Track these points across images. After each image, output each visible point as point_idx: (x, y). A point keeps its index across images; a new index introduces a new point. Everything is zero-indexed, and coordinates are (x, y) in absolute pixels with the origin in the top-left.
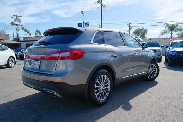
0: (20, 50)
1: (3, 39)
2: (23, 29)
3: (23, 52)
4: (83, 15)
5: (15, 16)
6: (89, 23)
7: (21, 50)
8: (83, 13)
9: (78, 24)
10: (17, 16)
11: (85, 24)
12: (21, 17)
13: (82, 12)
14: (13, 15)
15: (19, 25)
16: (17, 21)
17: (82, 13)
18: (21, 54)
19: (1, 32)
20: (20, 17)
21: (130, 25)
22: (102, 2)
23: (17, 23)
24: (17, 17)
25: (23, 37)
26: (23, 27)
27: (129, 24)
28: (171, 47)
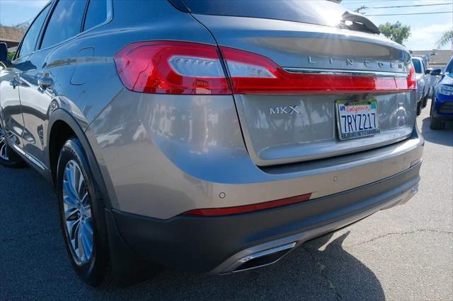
28: (446, 73)
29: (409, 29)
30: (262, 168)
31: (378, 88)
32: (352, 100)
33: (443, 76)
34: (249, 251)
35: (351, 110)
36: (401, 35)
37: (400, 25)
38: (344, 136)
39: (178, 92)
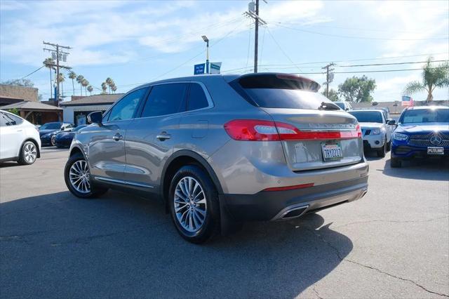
0: (58, 127)
1: (22, 100)
2: (72, 76)
3: (66, 130)
4: (208, 46)
5: (53, 45)
6: (220, 63)
7: (61, 126)
8: (207, 41)
9: (196, 66)
10: (58, 46)
11: (212, 67)
12: (69, 48)
13: (204, 37)
14: (48, 44)
15: (61, 67)
16: (58, 57)
17: (205, 41)
18: (59, 136)
19: (23, 84)
20: (66, 48)
21: (330, 68)
22: (257, 14)
23: (58, 62)
24: (59, 48)
25: (72, 97)
26: (73, 73)
27: (328, 67)
28: (399, 124)
29: (374, 82)
30: (294, 172)
31: (342, 137)
32: (329, 143)
33: (397, 126)
34: (288, 208)
35: (329, 147)
36: (368, 86)
37: (366, 78)
38: (326, 159)
39: (255, 140)
